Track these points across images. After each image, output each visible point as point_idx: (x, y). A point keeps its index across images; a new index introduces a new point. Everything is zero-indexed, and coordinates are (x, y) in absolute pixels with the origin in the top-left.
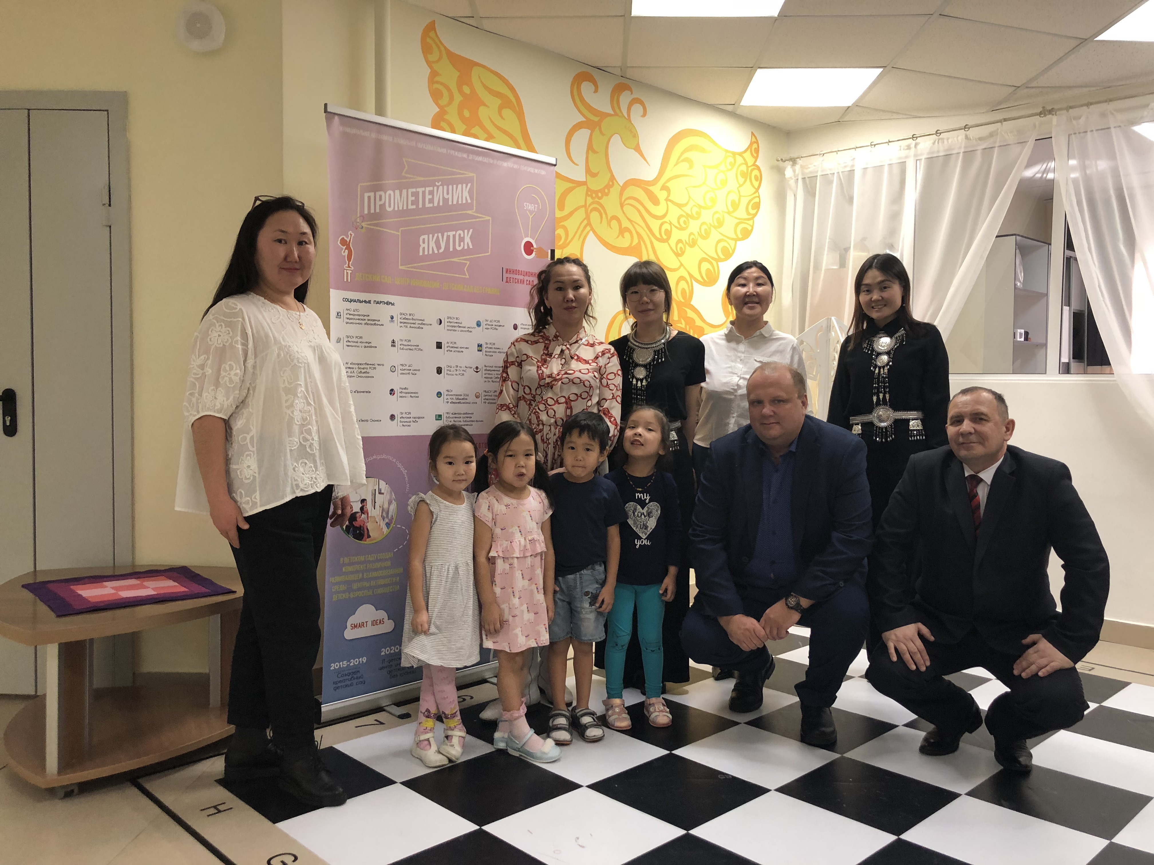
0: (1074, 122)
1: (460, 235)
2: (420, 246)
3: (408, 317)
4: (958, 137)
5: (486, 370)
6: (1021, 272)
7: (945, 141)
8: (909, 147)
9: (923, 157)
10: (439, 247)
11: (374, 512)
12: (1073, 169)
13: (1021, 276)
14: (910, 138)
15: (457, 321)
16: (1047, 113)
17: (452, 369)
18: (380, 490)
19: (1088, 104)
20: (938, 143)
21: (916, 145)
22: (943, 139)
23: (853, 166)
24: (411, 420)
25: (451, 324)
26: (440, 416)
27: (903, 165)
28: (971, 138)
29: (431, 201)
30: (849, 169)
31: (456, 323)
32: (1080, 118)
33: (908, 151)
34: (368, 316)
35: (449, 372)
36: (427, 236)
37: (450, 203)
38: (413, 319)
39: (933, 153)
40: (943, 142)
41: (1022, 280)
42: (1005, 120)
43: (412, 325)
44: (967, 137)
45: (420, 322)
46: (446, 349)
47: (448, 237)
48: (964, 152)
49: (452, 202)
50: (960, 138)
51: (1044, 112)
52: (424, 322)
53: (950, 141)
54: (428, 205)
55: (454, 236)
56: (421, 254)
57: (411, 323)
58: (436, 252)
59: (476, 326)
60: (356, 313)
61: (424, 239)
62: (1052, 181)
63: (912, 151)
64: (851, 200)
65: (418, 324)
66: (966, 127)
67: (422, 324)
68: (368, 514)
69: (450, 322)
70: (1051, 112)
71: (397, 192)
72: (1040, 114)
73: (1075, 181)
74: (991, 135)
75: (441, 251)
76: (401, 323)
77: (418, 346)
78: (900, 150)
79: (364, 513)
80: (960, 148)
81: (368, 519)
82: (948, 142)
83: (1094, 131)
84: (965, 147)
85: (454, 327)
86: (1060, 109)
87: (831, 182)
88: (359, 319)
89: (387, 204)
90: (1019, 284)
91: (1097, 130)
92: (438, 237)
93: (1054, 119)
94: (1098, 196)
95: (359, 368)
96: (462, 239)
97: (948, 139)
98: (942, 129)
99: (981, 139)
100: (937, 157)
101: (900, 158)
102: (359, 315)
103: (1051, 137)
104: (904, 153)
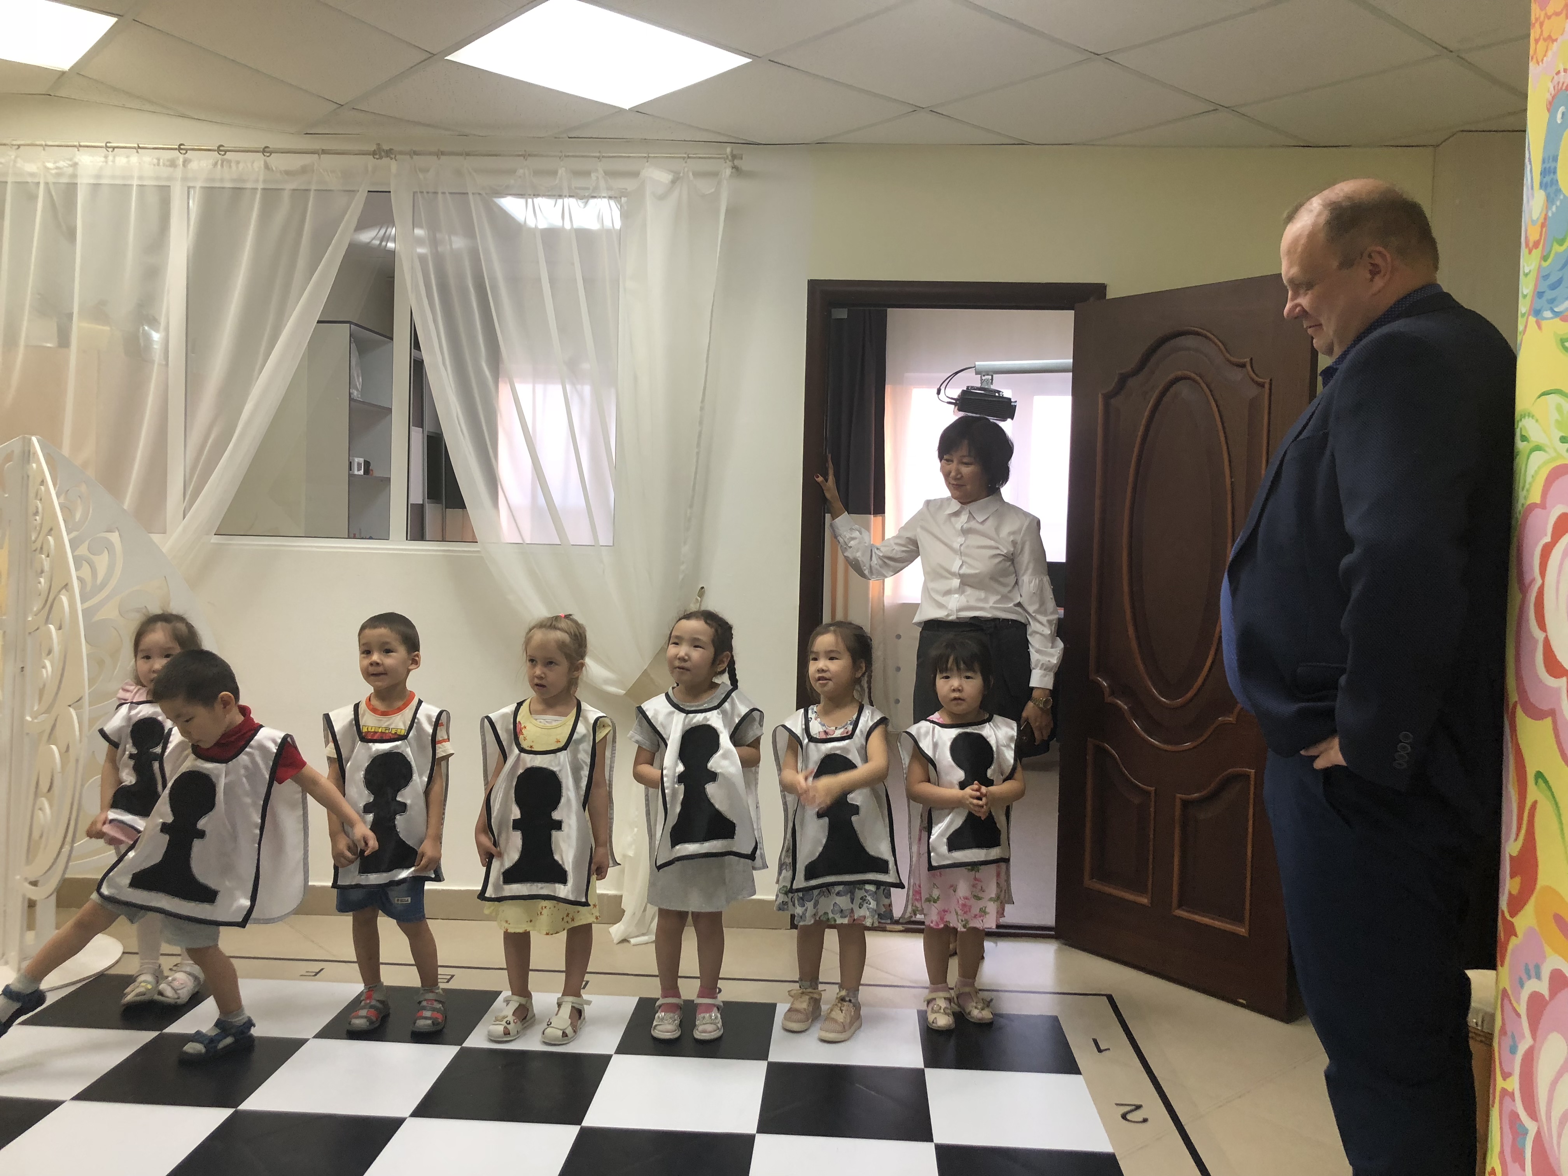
0: (421, 176)
4: (253, 162)
6: (358, 376)
7: (233, 165)
8: (173, 164)
9: (199, 184)
12: (419, 241)
13: (358, 382)
14: (175, 149)
16: (383, 154)
19: (440, 154)
20: (222, 165)
21: (186, 162)
22: (229, 162)
23: (74, 176)
27: (164, 193)
28: (274, 168)
30: (64, 180)
32: (427, 171)
33: (171, 169)
39: (213, 180)
40: (230, 167)
41: (359, 387)
42: (324, 152)
44: (267, 167)
48: (264, 189)
50: (256, 165)
51: (379, 153)
53: (241, 166)
62: (393, 253)
63: (179, 173)
64: (71, 234)
66: (265, 151)
70: (389, 153)
72: (374, 154)
73: (422, 259)
74: (304, 170)
78: (158, 164)
80: (257, 181)
82: (237, 168)
83: (447, 195)
84: (265, 181)
86: (401, 153)
87: (33, 198)
90: (355, 393)
91: (451, 193)
93: (394, 166)
94: (452, 282)
97: (238, 163)
98: (228, 145)
99: (288, 173)
100: (219, 188)
101: (158, 178)
103: (390, 192)
104: (165, 172)
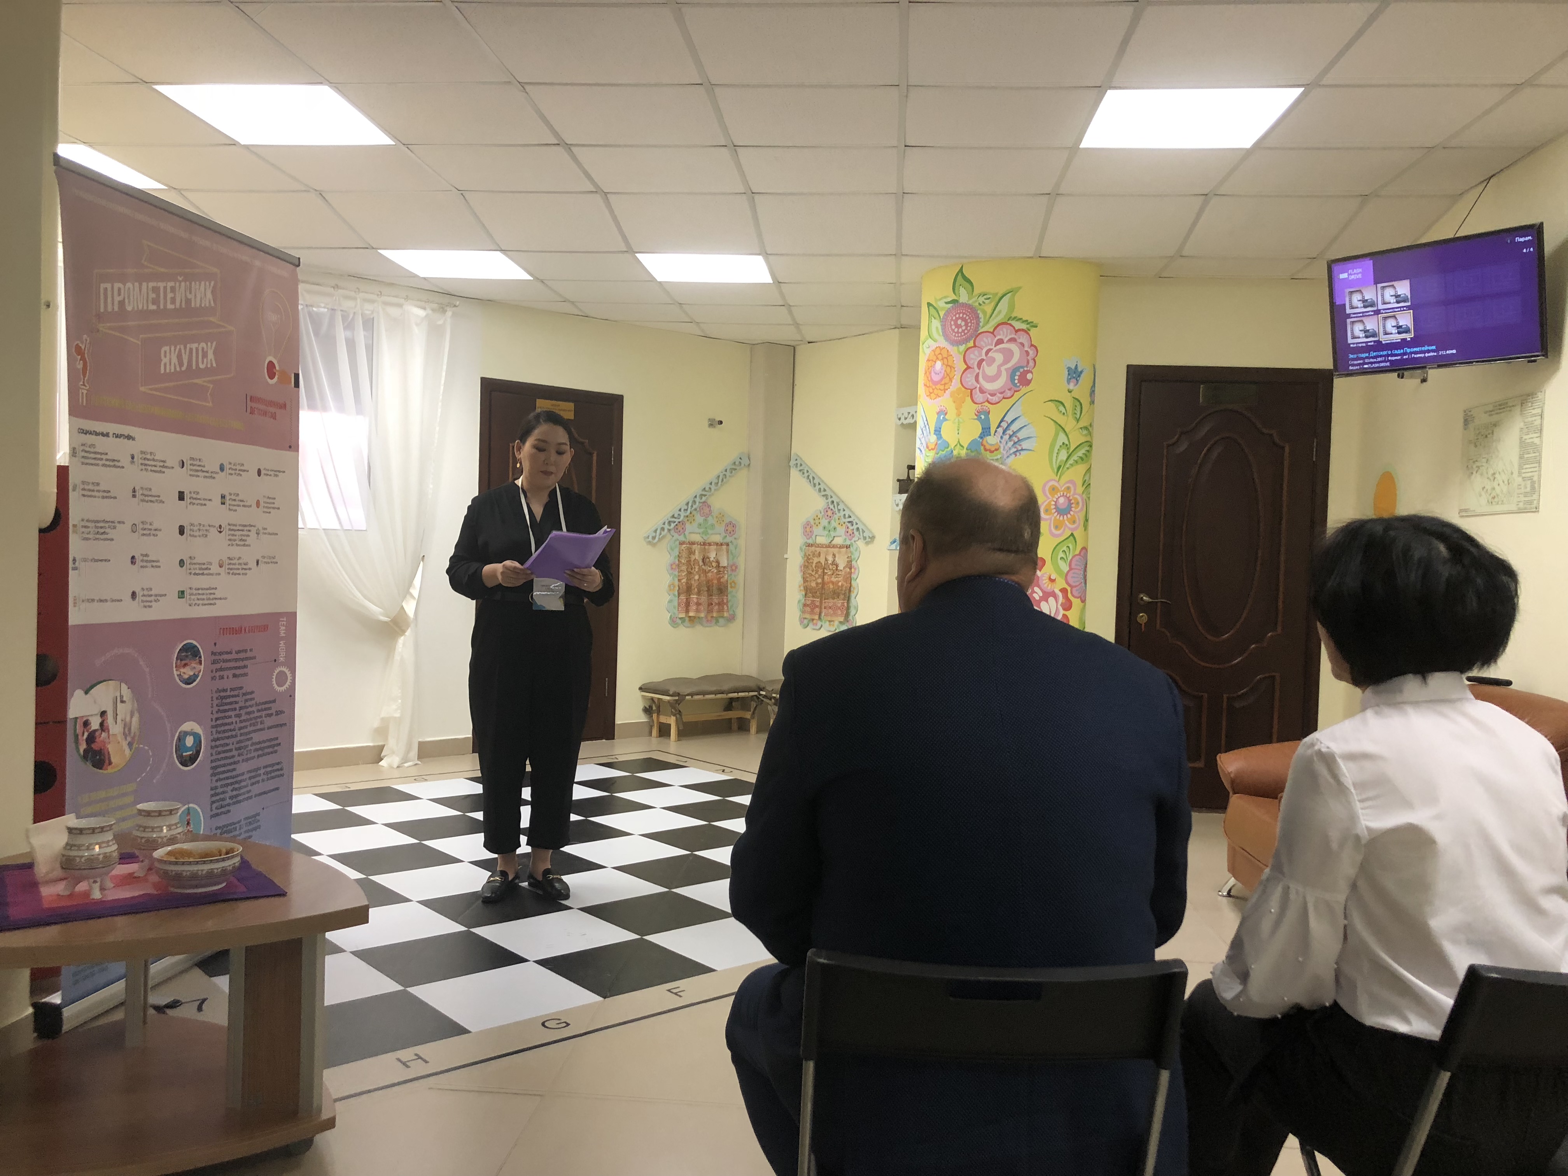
1: (203, 349)
2: (162, 360)
3: (148, 456)
5: (230, 530)
10: (181, 364)
11: (115, 729)
15: (200, 463)
17: (195, 528)
18: (122, 697)
24: (152, 598)
25: (194, 468)
26: (183, 592)
29: (173, 301)
31: (199, 466)
34: (107, 454)
35: (192, 533)
36: (168, 347)
37: (193, 305)
38: (154, 460)
43: (153, 468)
45: (162, 464)
46: (189, 501)
47: (191, 350)
49: (195, 304)
52: (166, 465)
54: (170, 306)
55: (197, 349)
56: (162, 371)
57: (152, 466)
58: (178, 369)
59: (219, 470)
60: (92, 450)
61: (165, 352)
65: (160, 466)
67: (163, 467)
68: (109, 732)
69: (194, 465)
71: (137, 284)
75: (184, 369)
76: (142, 464)
77: (159, 496)
79: (104, 731)
81: (109, 737)
85: (197, 471)
88: (95, 459)
89: (126, 301)
92: (180, 349)
95: (96, 527)
96: (205, 355)
102: (95, 453)
